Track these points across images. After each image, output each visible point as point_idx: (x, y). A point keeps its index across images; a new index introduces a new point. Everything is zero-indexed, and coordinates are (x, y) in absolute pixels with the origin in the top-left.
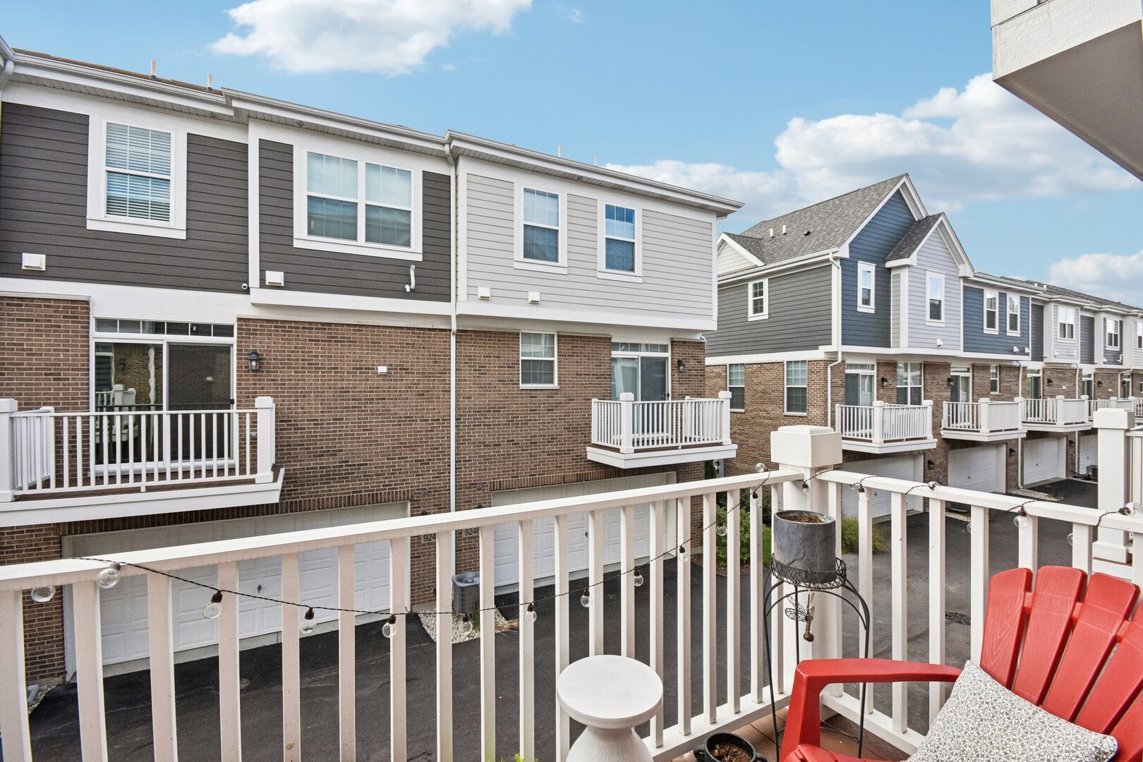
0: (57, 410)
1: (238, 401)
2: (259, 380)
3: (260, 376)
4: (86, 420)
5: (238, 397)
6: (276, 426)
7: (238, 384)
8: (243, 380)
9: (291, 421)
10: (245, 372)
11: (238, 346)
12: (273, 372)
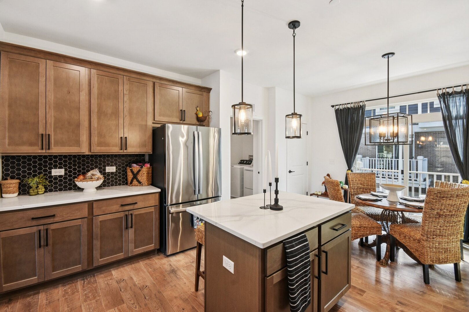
0: (369, 158)
1: (415, 157)
2: (422, 151)
3: (422, 150)
4: (375, 160)
5: (415, 156)
6: (428, 165)
7: (415, 152)
8: (416, 151)
9: (433, 164)
10: (417, 148)
11: (415, 141)
12: (427, 148)
